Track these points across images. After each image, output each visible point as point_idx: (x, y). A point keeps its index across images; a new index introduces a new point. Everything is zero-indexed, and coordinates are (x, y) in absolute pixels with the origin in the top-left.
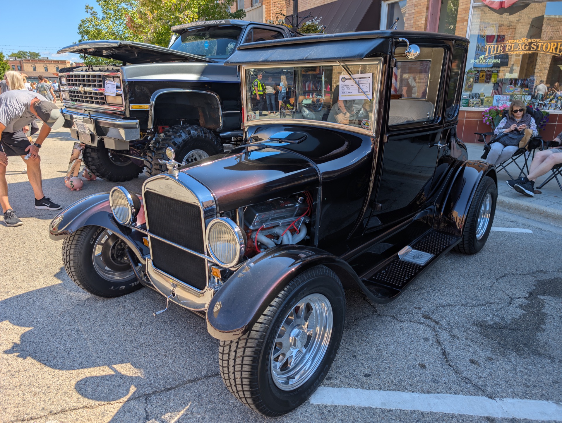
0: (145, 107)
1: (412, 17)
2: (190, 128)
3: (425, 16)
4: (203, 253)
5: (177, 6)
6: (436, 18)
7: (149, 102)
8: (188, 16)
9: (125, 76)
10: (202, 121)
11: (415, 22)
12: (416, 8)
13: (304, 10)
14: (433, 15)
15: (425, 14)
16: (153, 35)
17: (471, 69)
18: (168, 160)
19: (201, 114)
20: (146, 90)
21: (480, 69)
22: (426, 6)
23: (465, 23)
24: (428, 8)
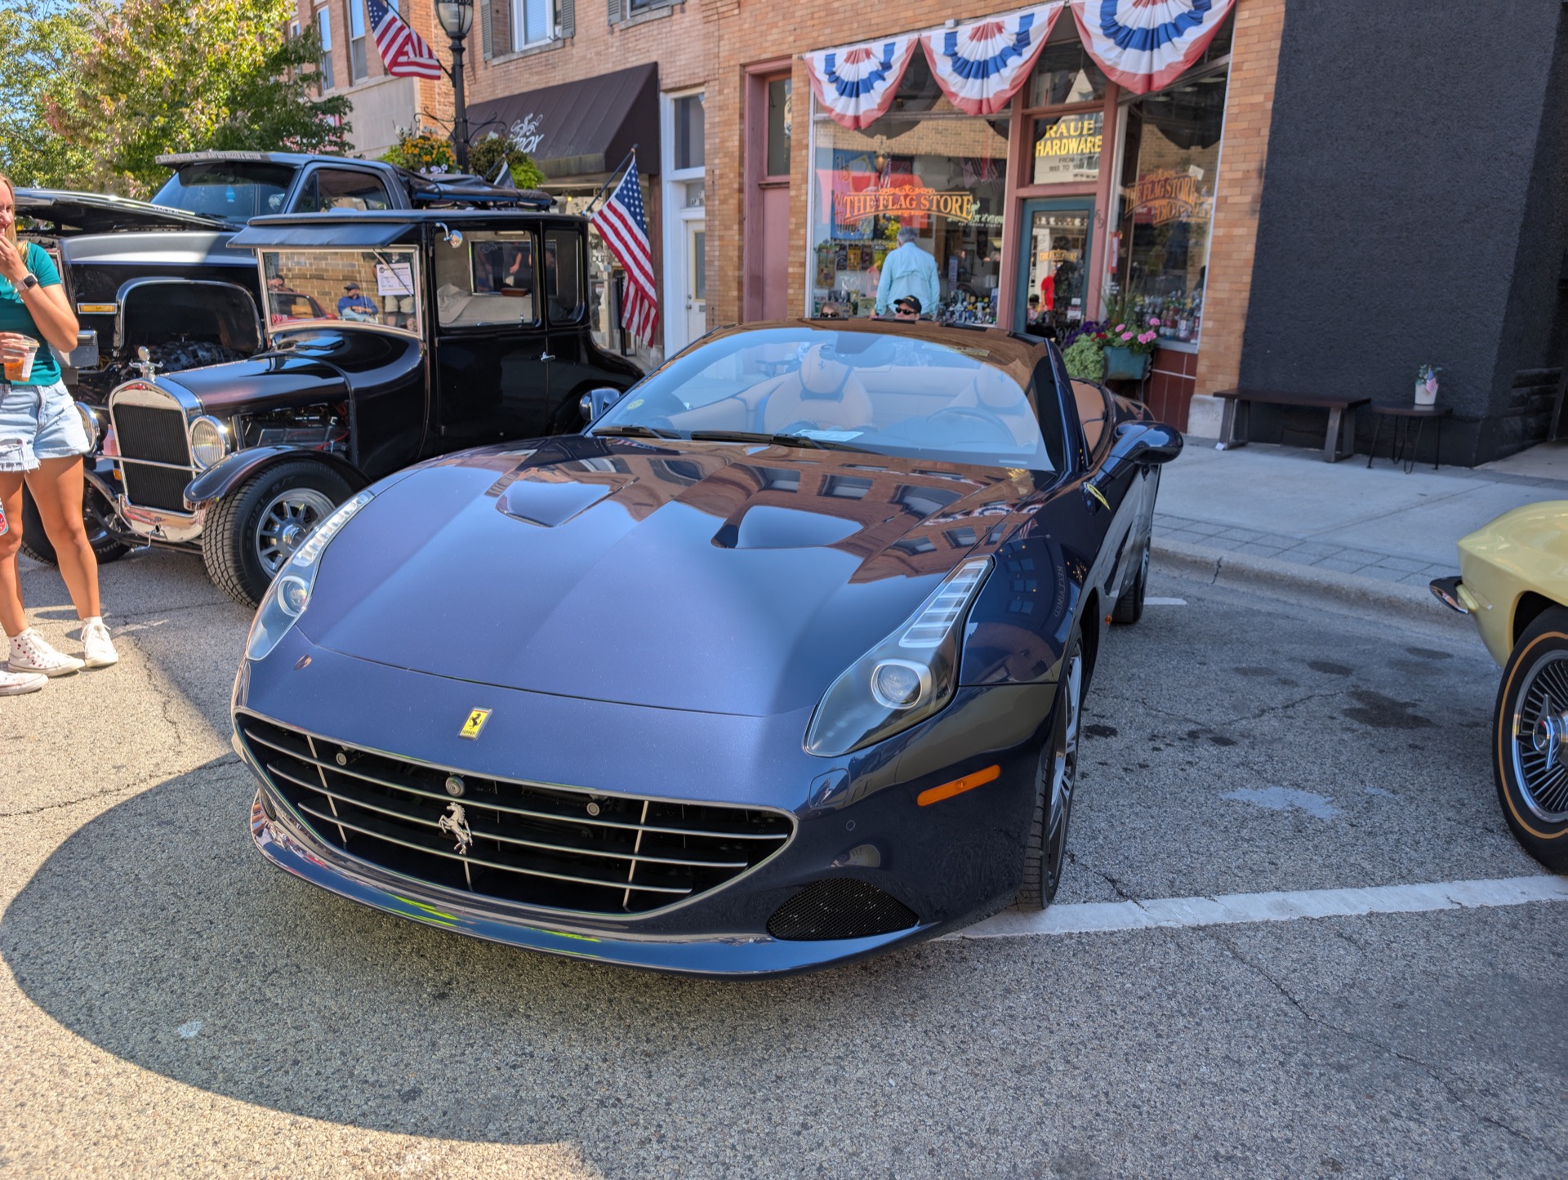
0: (107, 308)
1: (717, 130)
2: (196, 347)
3: (738, 132)
4: (188, 464)
5: (175, 86)
6: (763, 137)
7: (112, 300)
8: (206, 111)
9: (66, 255)
10: (224, 337)
11: (723, 141)
12: (721, 113)
13: (507, 94)
14: (755, 129)
15: (737, 127)
16: (119, 150)
17: (826, 242)
18: (141, 362)
19: (221, 324)
20: (107, 279)
21: (847, 243)
22: (738, 111)
23: (804, 152)
24: (742, 116)
